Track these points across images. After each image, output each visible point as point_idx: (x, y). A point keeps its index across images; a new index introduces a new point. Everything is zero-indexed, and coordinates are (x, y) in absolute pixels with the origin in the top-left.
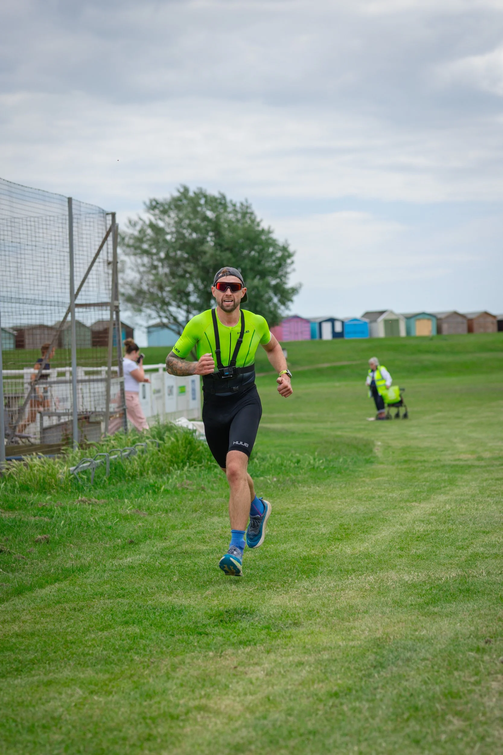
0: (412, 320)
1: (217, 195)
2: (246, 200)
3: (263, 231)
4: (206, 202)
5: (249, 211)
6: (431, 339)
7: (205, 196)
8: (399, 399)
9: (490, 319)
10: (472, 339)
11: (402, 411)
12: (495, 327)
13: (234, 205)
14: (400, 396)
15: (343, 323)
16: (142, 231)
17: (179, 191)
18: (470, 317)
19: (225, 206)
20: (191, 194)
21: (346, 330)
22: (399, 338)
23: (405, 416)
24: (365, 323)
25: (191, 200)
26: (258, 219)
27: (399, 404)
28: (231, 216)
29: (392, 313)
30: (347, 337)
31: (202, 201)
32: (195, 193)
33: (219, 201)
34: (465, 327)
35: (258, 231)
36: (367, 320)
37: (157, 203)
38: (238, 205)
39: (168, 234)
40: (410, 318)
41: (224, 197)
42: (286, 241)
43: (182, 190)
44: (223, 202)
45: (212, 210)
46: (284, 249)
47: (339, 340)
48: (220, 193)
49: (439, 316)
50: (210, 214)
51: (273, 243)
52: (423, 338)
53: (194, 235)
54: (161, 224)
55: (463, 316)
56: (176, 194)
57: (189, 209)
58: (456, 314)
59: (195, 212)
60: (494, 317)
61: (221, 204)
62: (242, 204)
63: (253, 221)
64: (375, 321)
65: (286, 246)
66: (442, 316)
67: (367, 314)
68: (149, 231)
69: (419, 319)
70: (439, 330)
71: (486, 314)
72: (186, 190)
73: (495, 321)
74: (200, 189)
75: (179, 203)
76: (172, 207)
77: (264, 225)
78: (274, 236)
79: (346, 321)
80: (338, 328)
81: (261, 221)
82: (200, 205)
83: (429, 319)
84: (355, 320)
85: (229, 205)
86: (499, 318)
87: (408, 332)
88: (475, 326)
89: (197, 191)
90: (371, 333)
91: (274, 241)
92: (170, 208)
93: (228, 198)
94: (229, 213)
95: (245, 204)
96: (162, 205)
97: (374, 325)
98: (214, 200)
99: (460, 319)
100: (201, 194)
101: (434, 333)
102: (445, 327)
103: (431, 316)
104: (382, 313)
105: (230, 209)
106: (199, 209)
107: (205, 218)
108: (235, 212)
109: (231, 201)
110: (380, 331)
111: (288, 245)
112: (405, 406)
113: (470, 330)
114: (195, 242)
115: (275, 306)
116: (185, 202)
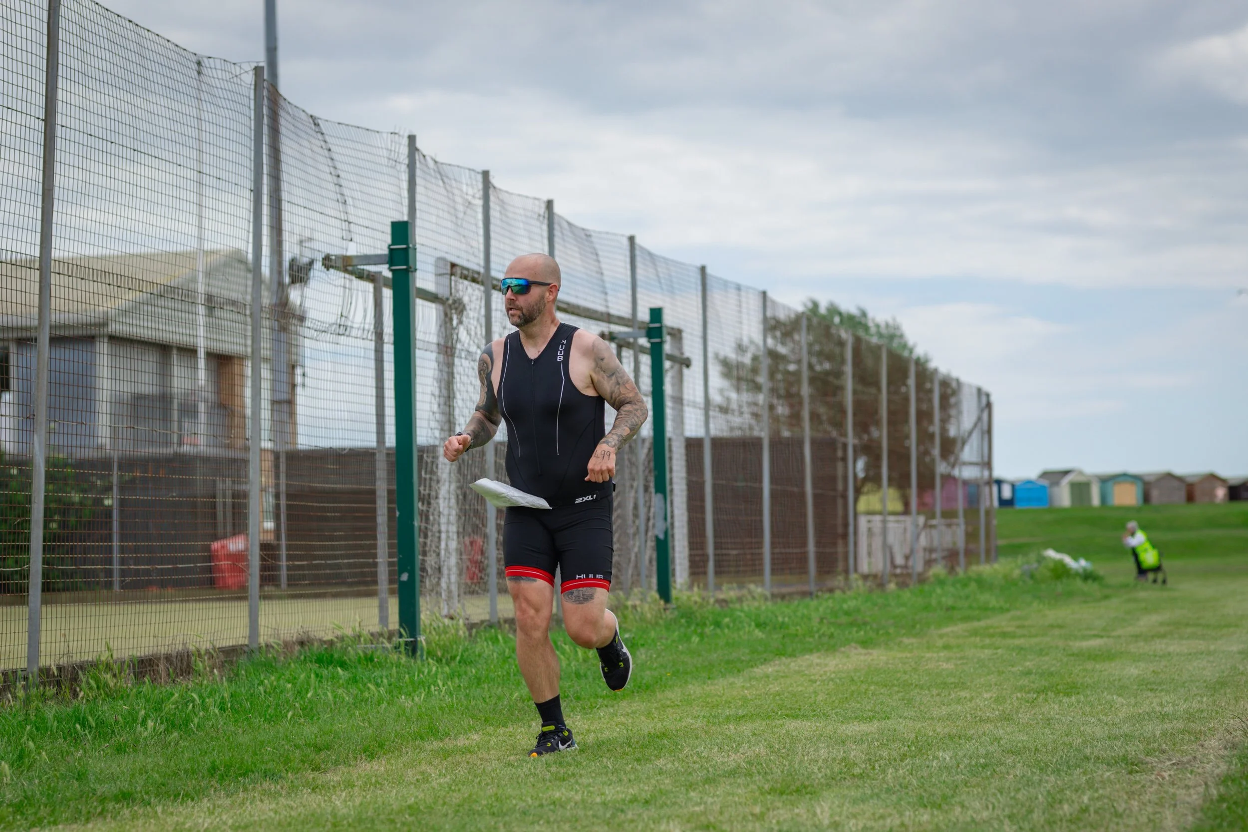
0: (1110, 484)
1: (854, 311)
2: (894, 319)
3: (918, 359)
4: (841, 321)
5: (898, 333)
6: (1136, 509)
7: (840, 314)
9: (1218, 484)
10: (1194, 511)
12: (1225, 495)
13: (878, 326)
15: (1013, 486)
16: (755, 358)
17: (805, 305)
18: (1190, 480)
19: (866, 328)
20: (822, 310)
21: (1019, 495)
22: (1090, 507)
24: (1044, 487)
25: (822, 319)
26: (911, 344)
27: (1157, 569)
28: (874, 340)
29: (1081, 473)
30: (1018, 506)
31: (837, 320)
32: (826, 309)
33: (857, 319)
34: (1183, 494)
35: (910, 359)
36: (1045, 483)
37: (777, 323)
38: (883, 325)
39: (788, 362)
40: (1106, 481)
41: (864, 314)
43: (810, 305)
44: (863, 321)
47: (1007, 510)
48: (859, 309)
49: (1147, 479)
52: (1124, 508)
53: (827, 366)
54: (782, 350)
55: (1180, 479)
57: (821, 331)
58: (1169, 476)
59: (828, 335)
60: (1224, 480)
61: (860, 323)
63: (905, 346)
64: (1056, 483)
66: (1152, 479)
67: (1045, 475)
68: (766, 359)
69: (1118, 483)
70: (1146, 498)
71: (1213, 477)
72: (816, 305)
73: (1225, 487)
74: (833, 304)
77: (919, 352)
79: (1018, 484)
80: (1007, 493)
81: (915, 345)
82: (834, 326)
83: (1132, 483)
84: (1030, 482)
85: (871, 324)
86: (1233, 482)
87: (1104, 498)
88: (1198, 493)
89: (829, 306)
90: (1050, 500)
91: (933, 371)
93: (870, 315)
94: (872, 335)
95: (891, 322)
96: (784, 325)
97: (1056, 490)
98: (851, 318)
99: (1176, 483)
100: (833, 310)
101: (1141, 502)
102: (1155, 493)
103: (1135, 478)
104: (1066, 473)
105: (873, 330)
106: (833, 330)
107: (840, 342)
108: (880, 335)
109: (873, 320)
110: (1064, 497)
113: (1190, 497)
114: (827, 373)
115: (933, 461)
116: (814, 320)
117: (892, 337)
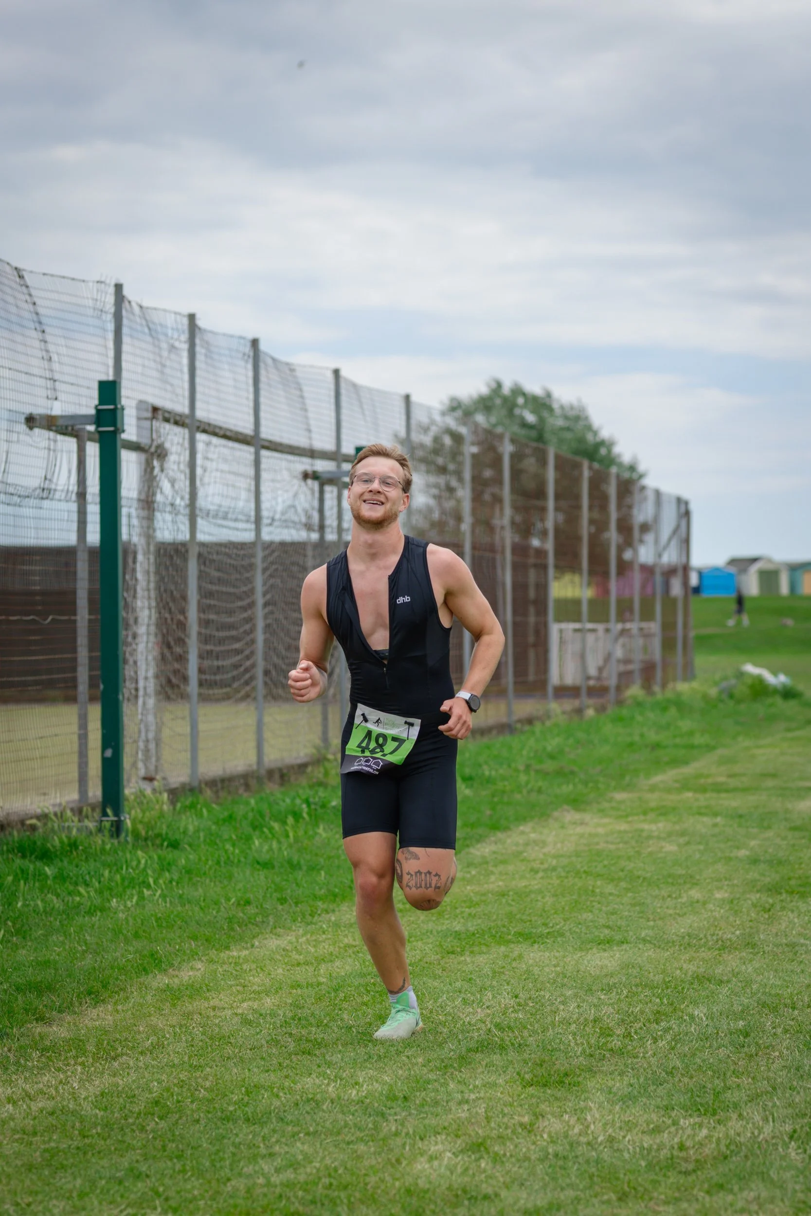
1: (538, 392)
2: (579, 401)
3: (602, 443)
4: (526, 401)
5: (583, 415)
7: (524, 394)
13: (563, 407)
15: (701, 574)
16: (437, 439)
17: (488, 386)
19: (550, 409)
20: (506, 390)
21: (706, 582)
22: (780, 597)
24: (731, 574)
25: (505, 399)
26: (595, 425)
28: (560, 423)
29: (769, 560)
30: (705, 595)
31: (520, 401)
32: (510, 390)
33: (542, 401)
35: (596, 443)
36: (732, 570)
37: (459, 404)
38: (568, 406)
40: (796, 569)
41: (549, 395)
42: (635, 458)
43: (493, 385)
44: (548, 402)
45: (533, 412)
46: (632, 468)
47: (693, 598)
48: (543, 390)
50: (530, 418)
51: (617, 461)
54: (463, 430)
56: (484, 390)
57: (504, 412)
59: (512, 416)
61: (544, 404)
62: (572, 406)
63: (590, 428)
64: (745, 571)
65: (633, 464)
67: (733, 562)
68: (447, 441)
72: (499, 385)
74: (517, 384)
75: (490, 403)
76: (479, 408)
77: (605, 434)
78: (617, 450)
79: (704, 571)
80: (693, 580)
82: (518, 406)
84: (716, 569)
85: (555, 406)
87: (793, 587)
89: (513, 387)
91: (618, 457)
92: (476, 410)
94: (557, 417)
95: (575, 403)
96: (466, 405)
97: (743, 577)
98: (536, 398)
100: (518, 391)
104: (754, 560)
105: (558, 411)
106: (517, 411)
107: (524, 425)
108: (566, 418)
109: (558, 401)
110: (752, 585)
111: (637, 463)
116: (498, 401)
117: (577, 418)
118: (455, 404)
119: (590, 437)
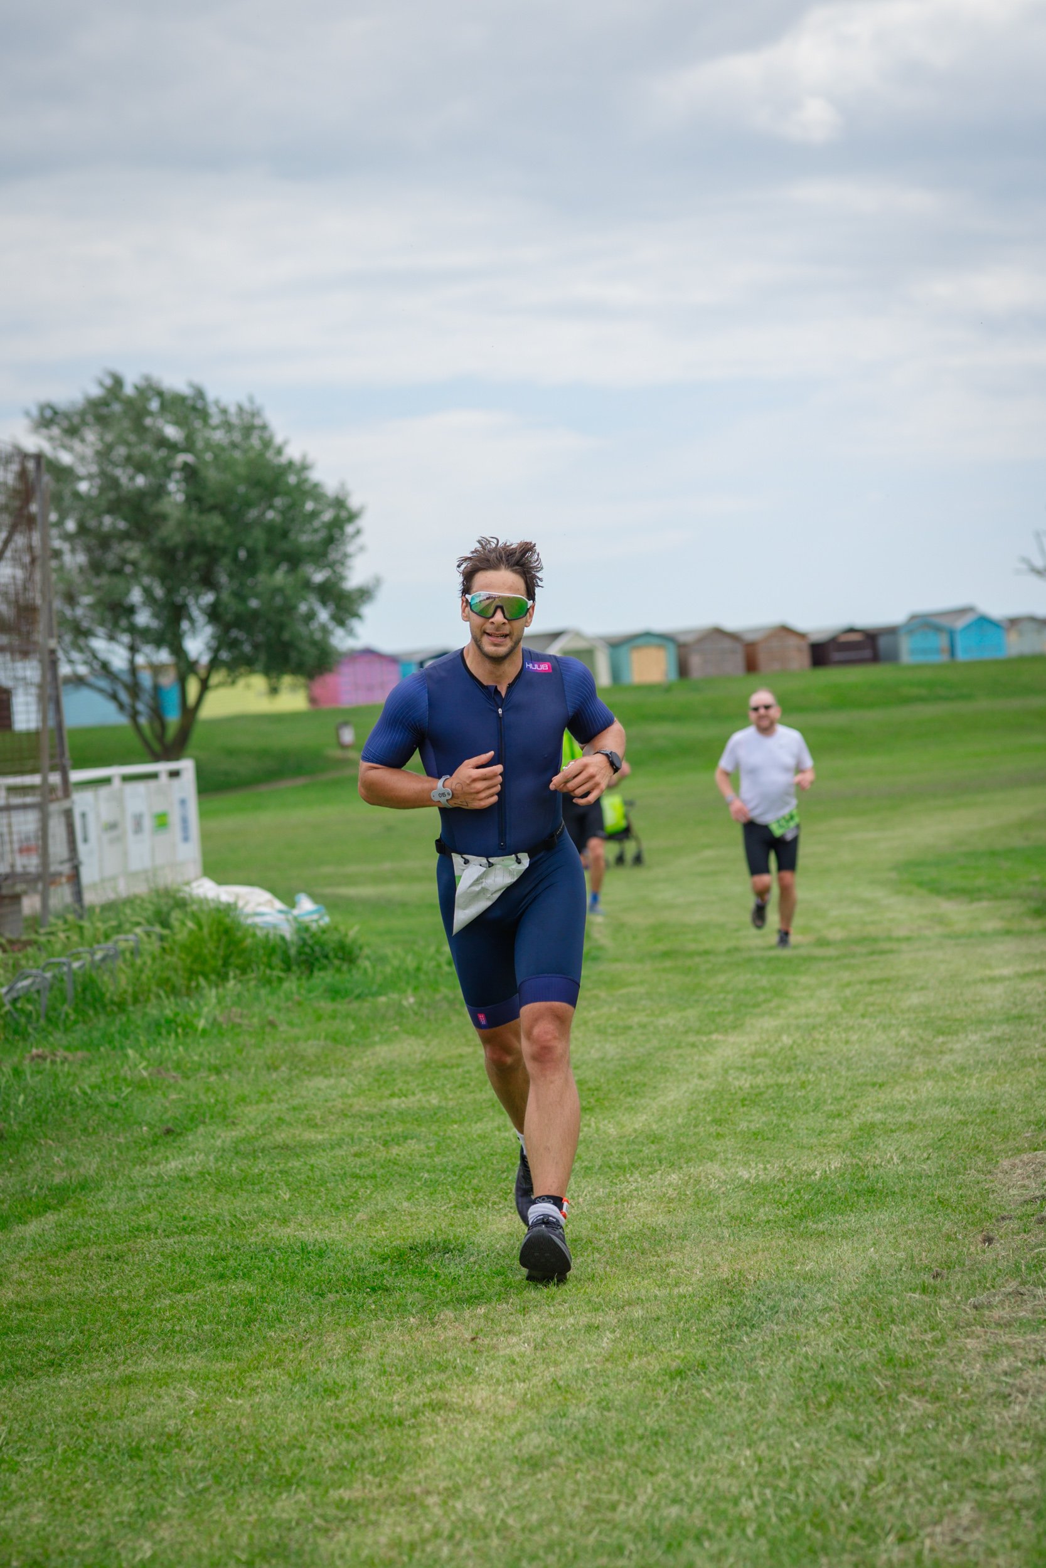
0: (624, 650)
1: (185, 390)
2: (251, 400)
3: (290, 464)
4: (163, 407)
5: (258, 422)
6: (667, 689)
7: (160, 394)
8: (622, 824)
9: (793, 641)
11: (630, 848)
12: (805, 658)
13: (224, 412)
14: (626, 816)
17: (101, 384)
18: (750, 637)
19: (204, 415)
20: (129, 390)
23: (638, 860)
25: (129, 403)
26: (278, 439)
27: (624, 834)
28: (219, 436)
29: (578, 635)
31: (154, 405)
32: (136, 388)
33: (190, 402)
34: (739, 659)
35: (279, 466)
37: (56, 413)
38: (233, 410)
39: (80, 479)
40: (618, 645)
41: (200, 394)
42: (343, 485)
43: (108, 382)
44: (199, 404)
45: (178, 423)
46: (339, 503)
48: (191, 385)
49: (683, 639)
50: (172, 432)
51: (315, 492)
52: (650, 688)
53: (140, 481)
54: (66, 458)
55: (733, 637)
56: (96, 392)
57: (126, 424)
58: (718, 633)
59: (140, 429)
60: (802, 636)
61: (194, 408)
62: (240, 409)
63: (267, 444)
65: (341, 497)
66: (689, 639)
69: (638, 647)
70: (683, 670)
71: (785, 630)
72: (118, 382)
73: (804, 645)
74: (147, 378)
75: (104, 411)
76: (90, 418)
77: (293, 453)
78: (315, 476)
81: (286, 442)
82: (150, 413)
83: (660, 646)
85: (213, 410)
86: (816, 638)
87: (616, 676)
88: (762, 658)
89: (142, 383)
91: (316, 486)
92: (84, 422)
93: (211, 395)
94: (215, 428)
95: (247, 405)
96: (67, 416)
98: (179, 400)
99: (727, 644)
100: (149, 389)
101: (673, 675)
102: (695, 661)
103: (665, 638)
104: (556, 636)
105: (215, 420)
106: (148, 421)
107: (162, 442)
108: (228, 426)
109: (217, 403)
111: (347, 494)
112: (637, 839)
113: (751, 666)
114: (141, 494)
115: (324, 629)
116: (117, 407)
117: (248, 429)
118: (48, 414)
119: (270, 454)
